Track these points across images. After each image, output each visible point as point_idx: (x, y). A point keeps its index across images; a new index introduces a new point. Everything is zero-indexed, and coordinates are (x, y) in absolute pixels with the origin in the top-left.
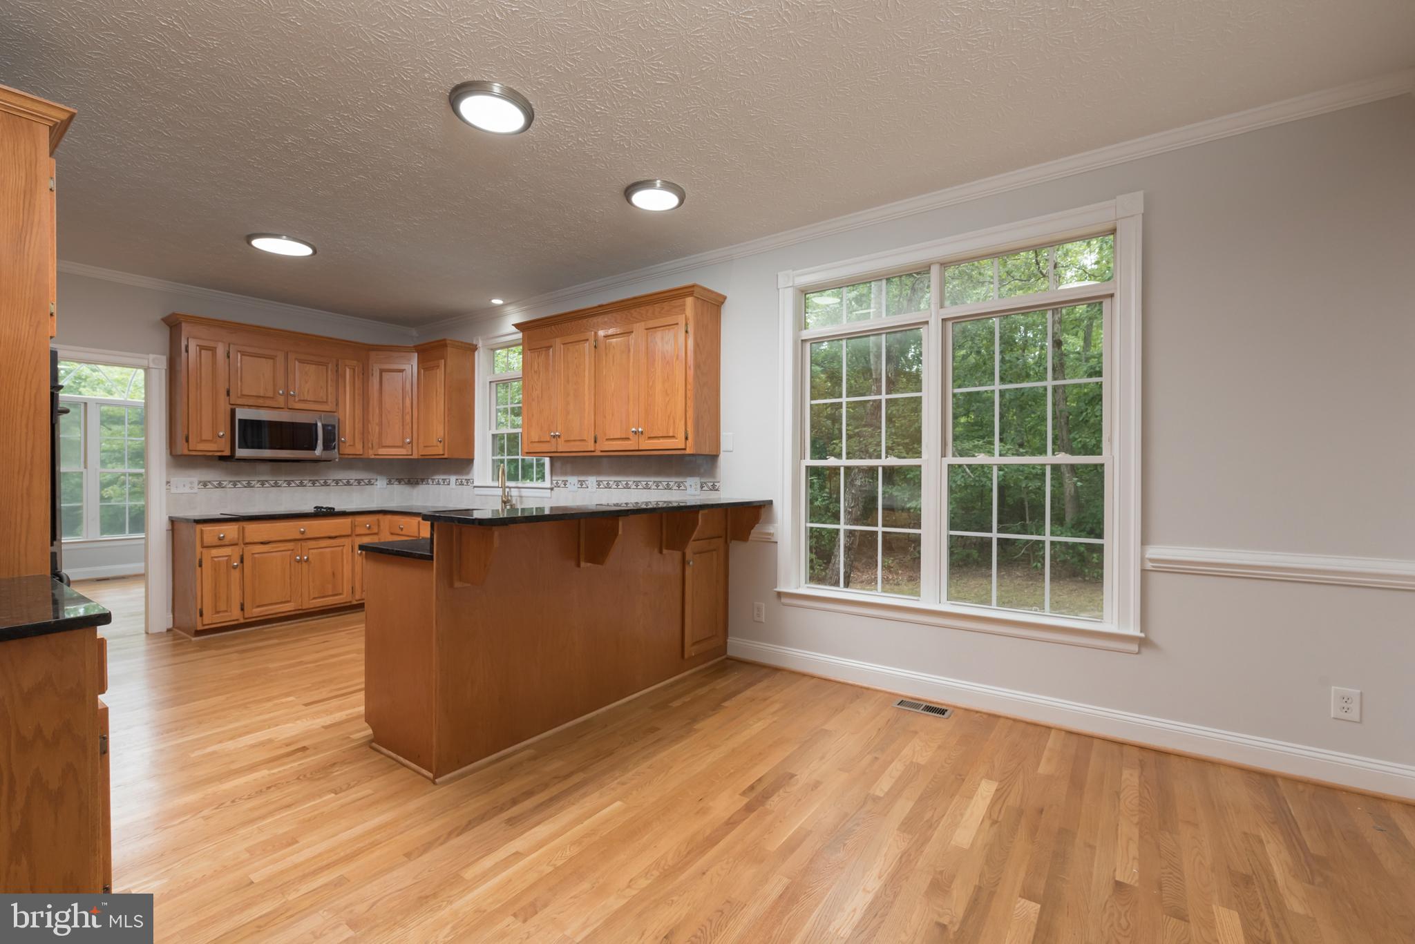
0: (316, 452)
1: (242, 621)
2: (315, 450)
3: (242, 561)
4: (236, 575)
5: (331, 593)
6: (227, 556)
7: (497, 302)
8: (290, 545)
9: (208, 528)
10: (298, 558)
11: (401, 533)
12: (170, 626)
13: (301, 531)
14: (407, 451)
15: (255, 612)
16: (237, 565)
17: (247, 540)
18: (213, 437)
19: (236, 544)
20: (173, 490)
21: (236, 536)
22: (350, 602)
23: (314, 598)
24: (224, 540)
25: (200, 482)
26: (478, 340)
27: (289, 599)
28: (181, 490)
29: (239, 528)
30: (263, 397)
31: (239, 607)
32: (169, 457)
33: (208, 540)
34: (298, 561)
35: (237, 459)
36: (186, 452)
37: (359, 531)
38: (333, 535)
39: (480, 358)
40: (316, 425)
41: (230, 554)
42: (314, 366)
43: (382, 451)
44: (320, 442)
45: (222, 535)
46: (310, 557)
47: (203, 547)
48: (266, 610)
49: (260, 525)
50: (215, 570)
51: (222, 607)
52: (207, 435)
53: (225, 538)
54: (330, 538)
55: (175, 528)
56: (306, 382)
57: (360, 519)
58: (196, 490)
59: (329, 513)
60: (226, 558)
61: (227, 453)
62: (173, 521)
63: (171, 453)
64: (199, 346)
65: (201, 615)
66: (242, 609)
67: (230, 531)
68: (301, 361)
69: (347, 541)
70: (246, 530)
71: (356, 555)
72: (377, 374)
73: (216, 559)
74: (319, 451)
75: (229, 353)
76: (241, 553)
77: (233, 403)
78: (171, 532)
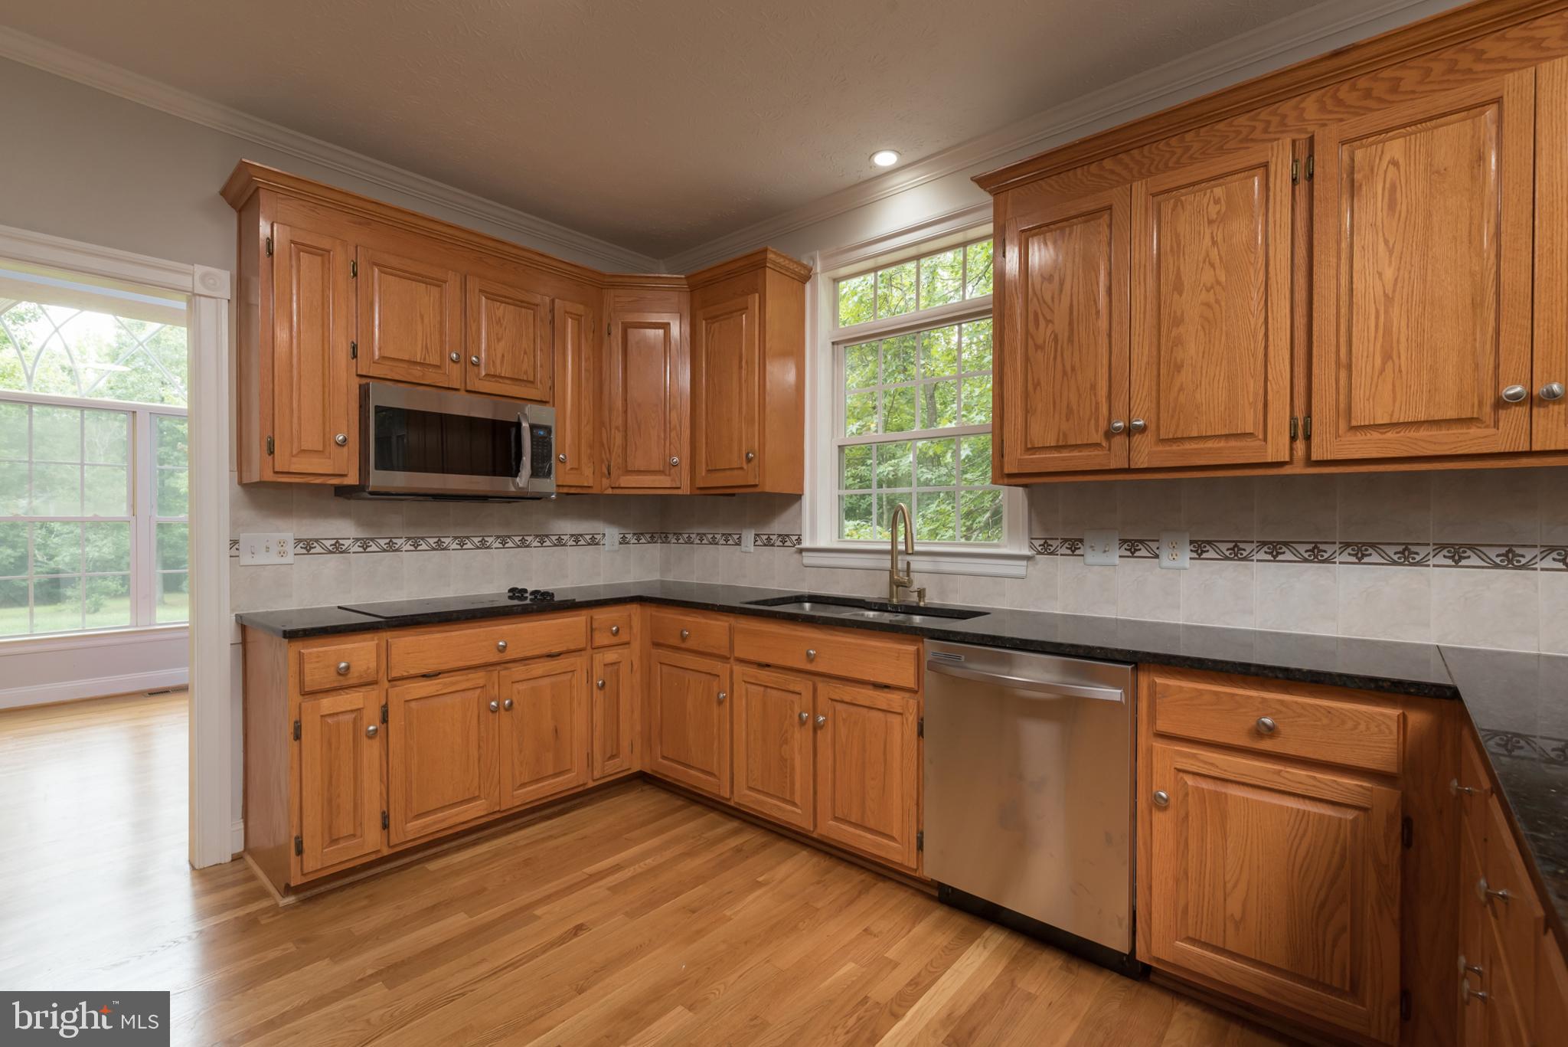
0: (518, 479)
1: (386, 852)
2: (516, 476)
3: (385, 720)
4: (371, 752)
5: (551, 772)
6: (352, 711)
7: (885, 159)
8: (479, 678)
9: (313, 650)
10: (493, 703)
11: (683, 645)
12: (239, 848)
13: (498, 647)
14: (673, 480)
15: (411, 830)
16: (376, 731)
17: (394, 674)
18: (324, 446)
19: (375, 683)
20: (246, 559)
21: (373, 665)
22: (584, 784)
23: (523, 785)
24: (349, 676)
25: (299, 541)
26: (813, 259)
27: (477, 794)
28: (261, 559)
29: (378, 646)
30: (420, 364)
31: (377, 822)
32: (238, 488)
33: (317, 676)
34: (494, 711)
35: (371, 493)
36: (269, 477)
37: (601, 639)
38: (556, 650)
39: (819, 292)
40: (518, 425)
41: (361, 706)
42: (512, 307)
43: (629, 481)
44: (526, 460)
45: (343, 665)
46: (515, 701)
47: (305, 694)
48: (435, 823)
49: (421, 638)
50: (330, 744)
51: (346, 828)
52: (312, 441)
53: (352, 670)
54: (551, 656)
55: (249, 639)
56: (499, 340)
57: (602, 615)
58: (290, 558)
59: (544, 604)
60: (353, 715)
61: (353, 479)
62: (244, 627)
63: (240, 483)
64: (295, 243)
65: (300, 851)
66: (385, 826)
67: (361, 652)
68: (492, 297)
69: (579, 662)
70: (394, 651)
71: (595, 687)
72: (617, 332)
73: (330, 720)
74: (523, 480)
75: (355, 264)
76: (384, 703)
77: (364, 373)
78: (240, 646)
